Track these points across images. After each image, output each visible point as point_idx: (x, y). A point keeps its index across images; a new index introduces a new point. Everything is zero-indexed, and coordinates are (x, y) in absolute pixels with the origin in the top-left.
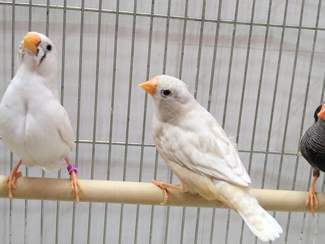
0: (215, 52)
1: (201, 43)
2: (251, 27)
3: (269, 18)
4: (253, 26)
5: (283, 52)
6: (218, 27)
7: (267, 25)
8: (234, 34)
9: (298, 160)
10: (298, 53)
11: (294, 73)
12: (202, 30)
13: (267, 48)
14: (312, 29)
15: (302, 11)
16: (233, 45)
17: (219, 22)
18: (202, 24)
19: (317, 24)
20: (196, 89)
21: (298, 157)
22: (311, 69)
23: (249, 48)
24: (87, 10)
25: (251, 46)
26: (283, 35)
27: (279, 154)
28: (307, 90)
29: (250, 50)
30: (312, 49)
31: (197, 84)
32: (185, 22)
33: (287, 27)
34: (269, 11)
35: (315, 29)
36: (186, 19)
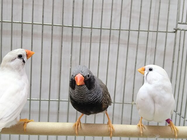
0: (81, 45)
1: (72, 39)
2: (101, 31)
3: (111, 25)
4: (102, 30)
5: (120, 45)
6: (82, 30)
7: (110, 29)
8: (91, 34)
9: (132, 107)
10: (129, 45)
11: (127, 57)
12: (72, 33)
13: (111, 42)
14: (137, 31)
15: (130, 21)
16: (91, 41)
17: (82, 27)
18: (73, 29)
19: (139, 28)
20: (71, 66)
21: (132, 105)
22: (137, 54)
23: (100, 42)
24: (4, 22)
25: (102, 41)
26: (119, 35)
27: (121, 103)
28: (135, 66)
29: (101, 44)
30: (137, 43)
31: (71, 63)
32: (63, 28)
33: (122, 30)
34: (111, 21)
35: (138, 31)
36: (63, 26)
